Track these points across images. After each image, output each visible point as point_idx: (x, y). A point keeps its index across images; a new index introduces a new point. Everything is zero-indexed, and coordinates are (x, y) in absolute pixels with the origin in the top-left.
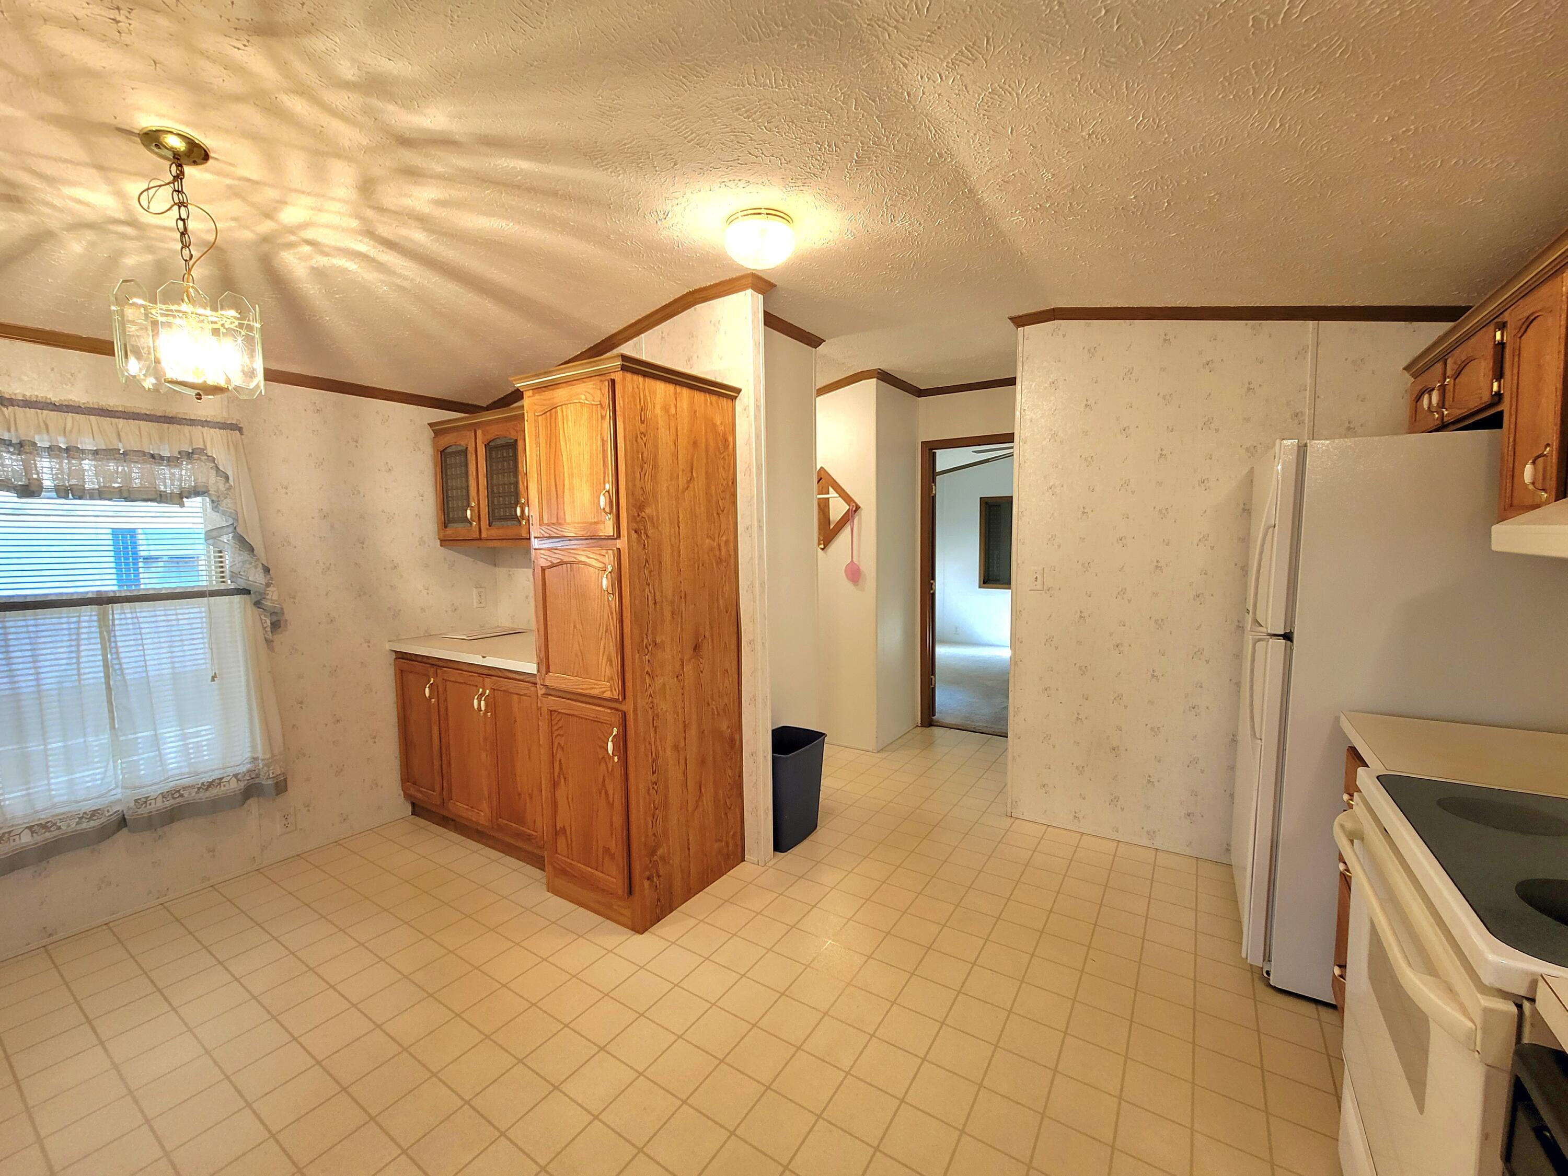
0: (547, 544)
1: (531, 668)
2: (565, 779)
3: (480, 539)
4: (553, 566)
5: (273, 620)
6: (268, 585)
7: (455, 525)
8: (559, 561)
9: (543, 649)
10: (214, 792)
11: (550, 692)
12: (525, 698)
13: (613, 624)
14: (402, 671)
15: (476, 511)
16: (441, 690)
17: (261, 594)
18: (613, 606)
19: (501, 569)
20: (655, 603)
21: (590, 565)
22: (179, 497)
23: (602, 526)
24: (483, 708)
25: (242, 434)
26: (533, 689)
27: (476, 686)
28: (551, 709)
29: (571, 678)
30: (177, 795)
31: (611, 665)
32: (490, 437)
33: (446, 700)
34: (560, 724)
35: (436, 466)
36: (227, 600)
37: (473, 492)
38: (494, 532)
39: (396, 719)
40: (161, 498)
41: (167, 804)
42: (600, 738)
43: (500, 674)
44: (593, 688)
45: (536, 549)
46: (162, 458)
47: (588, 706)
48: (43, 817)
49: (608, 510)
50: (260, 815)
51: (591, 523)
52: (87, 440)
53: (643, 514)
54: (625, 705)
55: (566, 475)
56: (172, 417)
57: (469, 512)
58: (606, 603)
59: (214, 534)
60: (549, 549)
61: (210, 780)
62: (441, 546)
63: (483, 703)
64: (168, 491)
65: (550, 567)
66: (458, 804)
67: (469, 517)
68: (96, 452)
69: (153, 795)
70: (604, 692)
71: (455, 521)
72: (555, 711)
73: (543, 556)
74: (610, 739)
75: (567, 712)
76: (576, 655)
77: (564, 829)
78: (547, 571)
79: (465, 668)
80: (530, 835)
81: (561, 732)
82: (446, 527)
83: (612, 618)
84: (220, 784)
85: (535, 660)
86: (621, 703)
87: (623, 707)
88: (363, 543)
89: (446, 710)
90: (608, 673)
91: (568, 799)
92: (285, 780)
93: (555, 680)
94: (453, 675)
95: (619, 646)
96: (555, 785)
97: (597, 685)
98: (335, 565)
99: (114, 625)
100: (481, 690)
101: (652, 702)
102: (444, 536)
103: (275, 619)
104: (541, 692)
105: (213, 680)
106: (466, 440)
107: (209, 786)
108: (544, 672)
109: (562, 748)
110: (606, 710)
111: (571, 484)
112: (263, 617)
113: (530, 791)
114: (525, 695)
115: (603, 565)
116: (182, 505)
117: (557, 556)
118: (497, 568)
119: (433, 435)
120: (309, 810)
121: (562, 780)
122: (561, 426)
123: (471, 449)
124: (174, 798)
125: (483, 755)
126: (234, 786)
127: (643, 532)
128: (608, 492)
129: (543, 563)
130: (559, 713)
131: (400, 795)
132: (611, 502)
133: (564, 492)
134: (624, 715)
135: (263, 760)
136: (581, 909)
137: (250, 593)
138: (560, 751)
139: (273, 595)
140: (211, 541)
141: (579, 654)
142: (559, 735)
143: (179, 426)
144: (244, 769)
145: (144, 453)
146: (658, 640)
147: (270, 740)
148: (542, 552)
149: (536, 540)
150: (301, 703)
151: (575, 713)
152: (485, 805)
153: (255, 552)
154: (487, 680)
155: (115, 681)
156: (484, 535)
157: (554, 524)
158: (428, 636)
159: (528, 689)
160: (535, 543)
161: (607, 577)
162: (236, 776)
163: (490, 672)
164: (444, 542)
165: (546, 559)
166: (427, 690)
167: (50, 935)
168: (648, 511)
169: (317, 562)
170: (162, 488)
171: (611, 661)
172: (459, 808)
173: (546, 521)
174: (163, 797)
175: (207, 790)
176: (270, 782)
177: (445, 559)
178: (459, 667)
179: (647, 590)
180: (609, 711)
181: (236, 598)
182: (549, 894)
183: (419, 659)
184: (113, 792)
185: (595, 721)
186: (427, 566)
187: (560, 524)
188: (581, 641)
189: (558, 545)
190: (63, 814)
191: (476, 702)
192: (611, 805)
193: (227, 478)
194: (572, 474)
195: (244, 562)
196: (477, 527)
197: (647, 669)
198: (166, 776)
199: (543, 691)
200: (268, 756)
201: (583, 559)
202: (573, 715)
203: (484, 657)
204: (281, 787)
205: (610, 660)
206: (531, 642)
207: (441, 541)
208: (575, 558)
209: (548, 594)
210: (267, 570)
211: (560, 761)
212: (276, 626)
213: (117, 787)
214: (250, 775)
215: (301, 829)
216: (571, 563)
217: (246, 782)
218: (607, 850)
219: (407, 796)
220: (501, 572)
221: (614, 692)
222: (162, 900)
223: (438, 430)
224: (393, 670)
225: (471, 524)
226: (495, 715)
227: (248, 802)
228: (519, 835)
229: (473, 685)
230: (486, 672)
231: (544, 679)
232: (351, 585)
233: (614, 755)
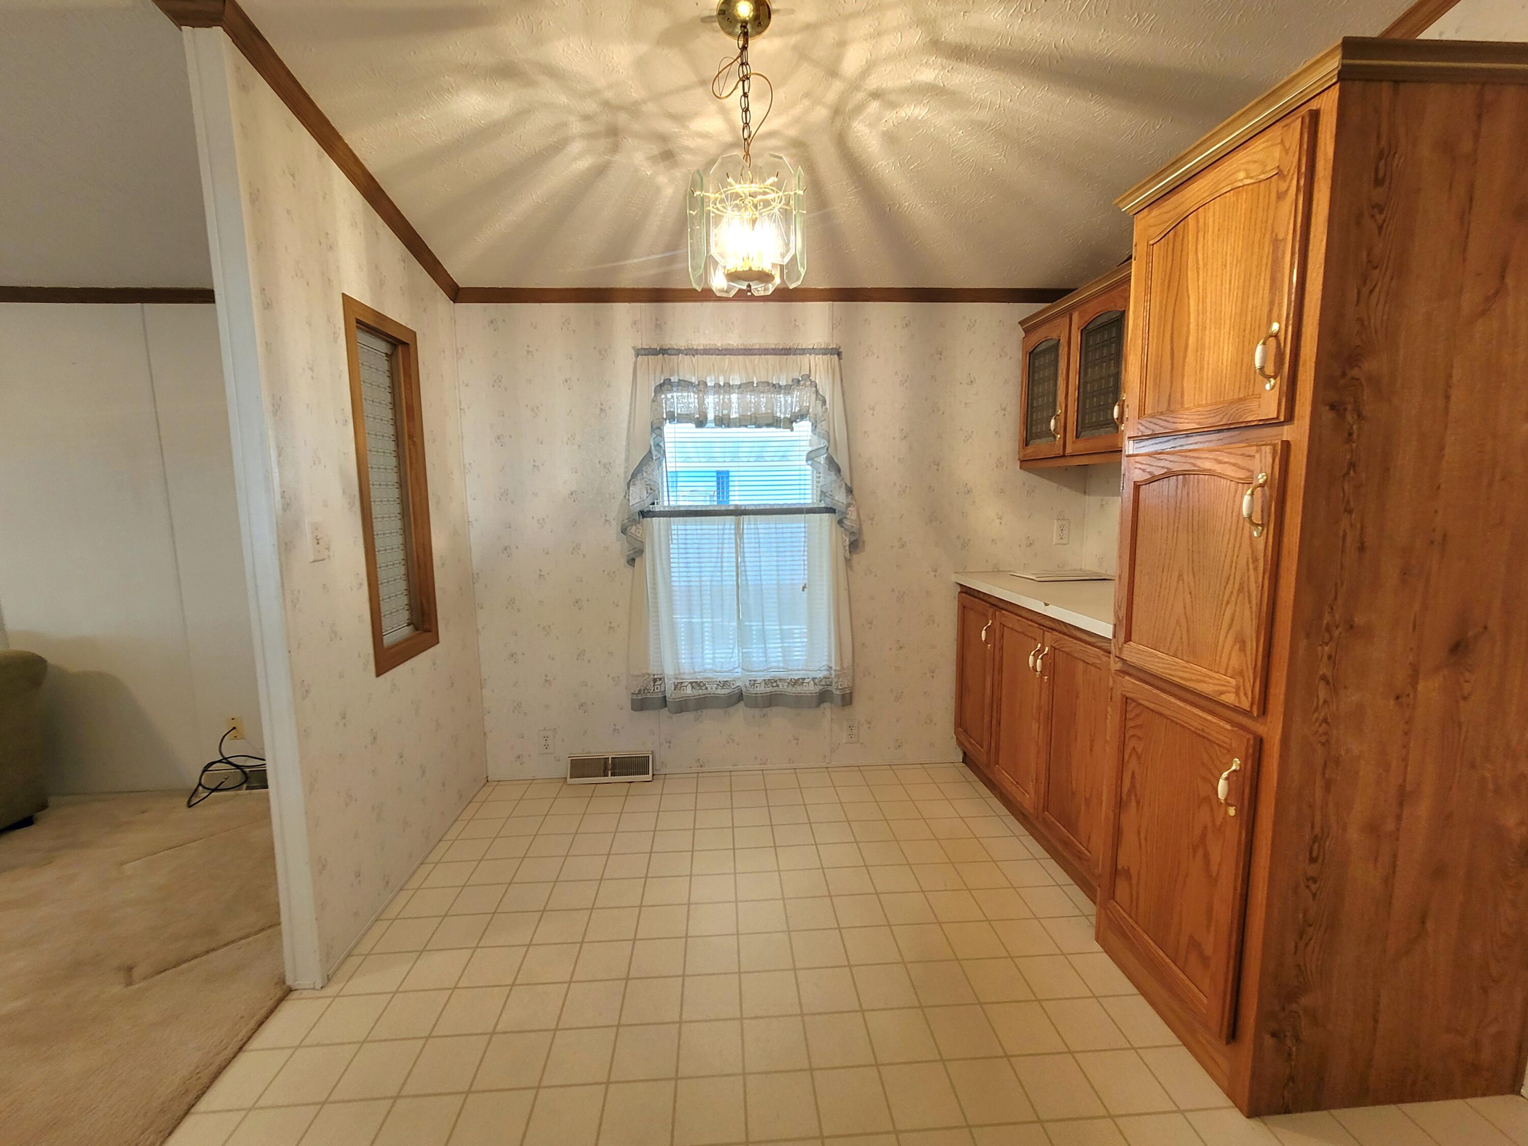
0: (1149, 447)
1: (1104, 628)
2: (1138, 803)
3: (1064, 456)
4: (1154, 479)
5: (852, 540)
6: (849, 505)
7: (1038, 441)
8: (1166, 470)
9: (1124, 605)
10: (799, 689)
11: (1128, 669)
12: (1093, 668)
13: (1256, 580)
14: (964, 607)
15: (1063, 421)
16: (998, 635)
17: (843, 513)
18: (1261, 547)
19: (1091, 498)
20: (1362, 548)
21: (1220, 476)
22: (789, 423)
23: (1254, 405)
24: (1039, 669)
25: (840, 359)
26: (1105, 659)
27: (1035, 640)
28: (1128, 695)
29: (1164, 656)
30: (775, 684)
31: (1243, 649)
32: (1087, 318)
33: (1002, 648)
34: (1139, 721)
35: (1023, 372)
36: (818, 518)
37: (1061, 397)
38: (1081, 446)
39: (955, 657)
40: (775, 422)
41: (768, 690)
42: (1203, 764)
43: (1065, 630)
44: (1200, 681)
45: (1129, 456)
46: (780, 386)
47: (1188, 707)
48: (699, 677)
49: (1270, 370)
50: (832, 719)
51: (1232, 403)
52: (736, 377)
53: (1355, 372)
54: (1265, 724)
55: (1192, 326)
56: (790, 349)
57: (1053, 422)
58: (1246, 541)
59: (812, 455)
60: (1150, 455)
61: (796, 678)
62: (1020, 468)
63: (1039, 661)
64: (782, 416)
65: (1149, 482)
66: (1004, 772)
67: (1052, 428)
68: (740, 386)
69: (759, 680)
70: (1222, 693)
71: (1039, 436)
72: (1133, 700)
73: (1139, 466)
74: (1225, 774)
75: (1152, 706)
76: (1178, 622)
77: (1127, 873)
78: (1142, 488)
79: (1024, 614)
80: (1080, 852)
81: (1137, 732)
82: (1027, 445)
83: (1256, 569)
84: (802, 683)
85: (1112, 618)
86: (1252, 718)
87: (1261, 729)
88: (938, 465)
89: (1002, 657)
90: (1235, 662)
91: (1139, 833)
92: (851, 693)
93: (1135, 653)
94: (1012, 621)
95: (1263, 619)
96: (1120, 805)
97: (1211, 677)
98: (910, 488)
99: (743, 533)
100: (1039, 645)
101: (1326, 734)
102: (1024, 456)
103: (853, 538)
104: (1115, 666)
105: (803, 590)
106: (1058, 331)
107: (795, 683)
108: (1122, 639)
109: (1139, 758)
110: (1222, 723)
111: (1200, 341)
112: (844, 535)
113: (1088, 795)
114: (1093, 664)
115: (1248, 474)
116: (792, 430)
117: (1162, 464)
118: (1087, 497)
119: (1023, 334)
120: (869, 728)
121: (1133, 804)
122: (1191, 247)
123: (1063, 341)
124: (773, 687)
125: (1035, 726)
126: (811, 689)
127: (1350, 407)
128: (1276, 336)
129: (1138, 475)
130: (1140, 704)
131: (952, 738)
132: (1280, 355)
133: (1185, 357)
134: (1259, 743)
135: (835, 670)
136: (1141, 1000)
137: (835, 513)
138: (1134, 761)
139: (852, 514)
140: (809, 462)
141: (1183, 622)
142: (1133, 736)
143: (794, 357)
144: (821, 675)
145: (768, 384)
146: (1359, 620)
147: (841, 654)
148: (1138, 459)
149: (1131, 442)
150: (871, 623)
151: (1166, 712)
152: (1031, 787)
153: (842, 473)
154: (1048, 635)
155: (741, 580)
156: (1069, 451)
157: (1162, 413)
158: (996, 572)
159: (1098, 658)
160: (1130, 447)
161: (1252, 494)
162: (814, 679)
163: (1053, 625)
164: (1024, 463)
165: (1144, 470)
166: (984, 632)
167: (701, 766)
168: (1370, 365)
169: (895, 484)
170: (778, 414)
171: (1243, 642)
172: (1005, 778)
173: (1149, 411)
174: (765, 683)
175: (793, 686)
176: (838, 692)
177: (1024, 484)
178: (1019, 612)
179: (1344, 523)
180: (1228, 727)
181: (826, 516)
182: (1097, 947)
183: (981, 596)
184: (736, 670)
185: (1199, 735)
186: (1002, 491)
187: (1172, 412)
188: (1188, 601)
189: (1167, 446)
190: (709, 678)
191: (1031, 658)
192: (1213, 880)
193: (824, 402)
194: (1204, 323)
195: (831, 482)
196: (1062, 440)
197: (1324, 670)
198: (769, 666)
199: (1119, 666)
200: (838, 668)
201: (1208, 465)
202: (1161, 714)
203: (1046, 605)
204: (847, 699)
205: (1241, 642)
206: (1110, 594)
207: (1021, 461)
208: (1194, 465)
209: (1141, 524)
210: (850, 491)
211: (1133, 774)
212: (855, 545)
213: (739, 666)
214: (826, 682)
215: (862, 743)
216: (1184, 473)
217: (821, 687)
218: (1194, 944)
219: (960, 743)
220: (1092, 500)
221: (1243, 698)
222: (763, 767)
223: (1029, 326)
224: (956, 603)
225: (1055, 437)
226: (1052, 680)
227: (822, 706)
228: (1066, 844)
229: (1031, 637)
230: (1048, 623)
231: (1121, 650)
232: (924, 509)
233: (1228, 804)
